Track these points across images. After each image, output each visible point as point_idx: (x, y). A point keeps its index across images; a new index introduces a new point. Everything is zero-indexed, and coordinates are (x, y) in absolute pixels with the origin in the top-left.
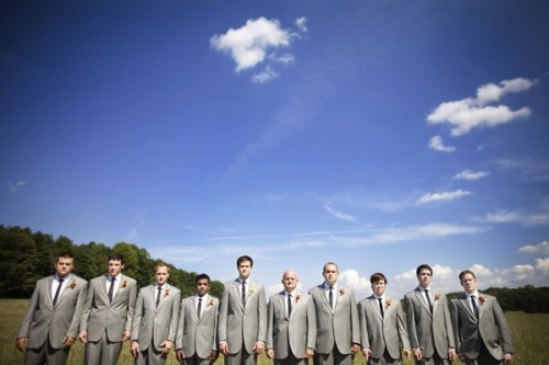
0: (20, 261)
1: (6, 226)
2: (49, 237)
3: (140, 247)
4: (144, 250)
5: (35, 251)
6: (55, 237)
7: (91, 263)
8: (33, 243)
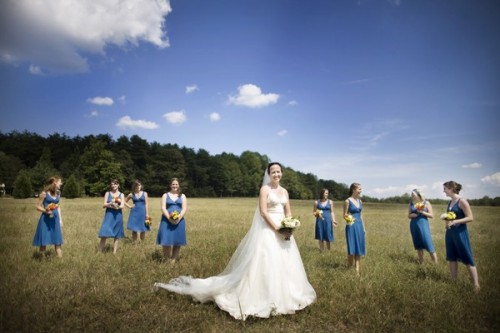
0: (175, 170)
1: (162, 144)
2: (191, 150)
3: (262, 154)
4: (265, 156)
5: (183, 162)
6: (196, 151)
7: (225, 169)
8: (182, 156)
